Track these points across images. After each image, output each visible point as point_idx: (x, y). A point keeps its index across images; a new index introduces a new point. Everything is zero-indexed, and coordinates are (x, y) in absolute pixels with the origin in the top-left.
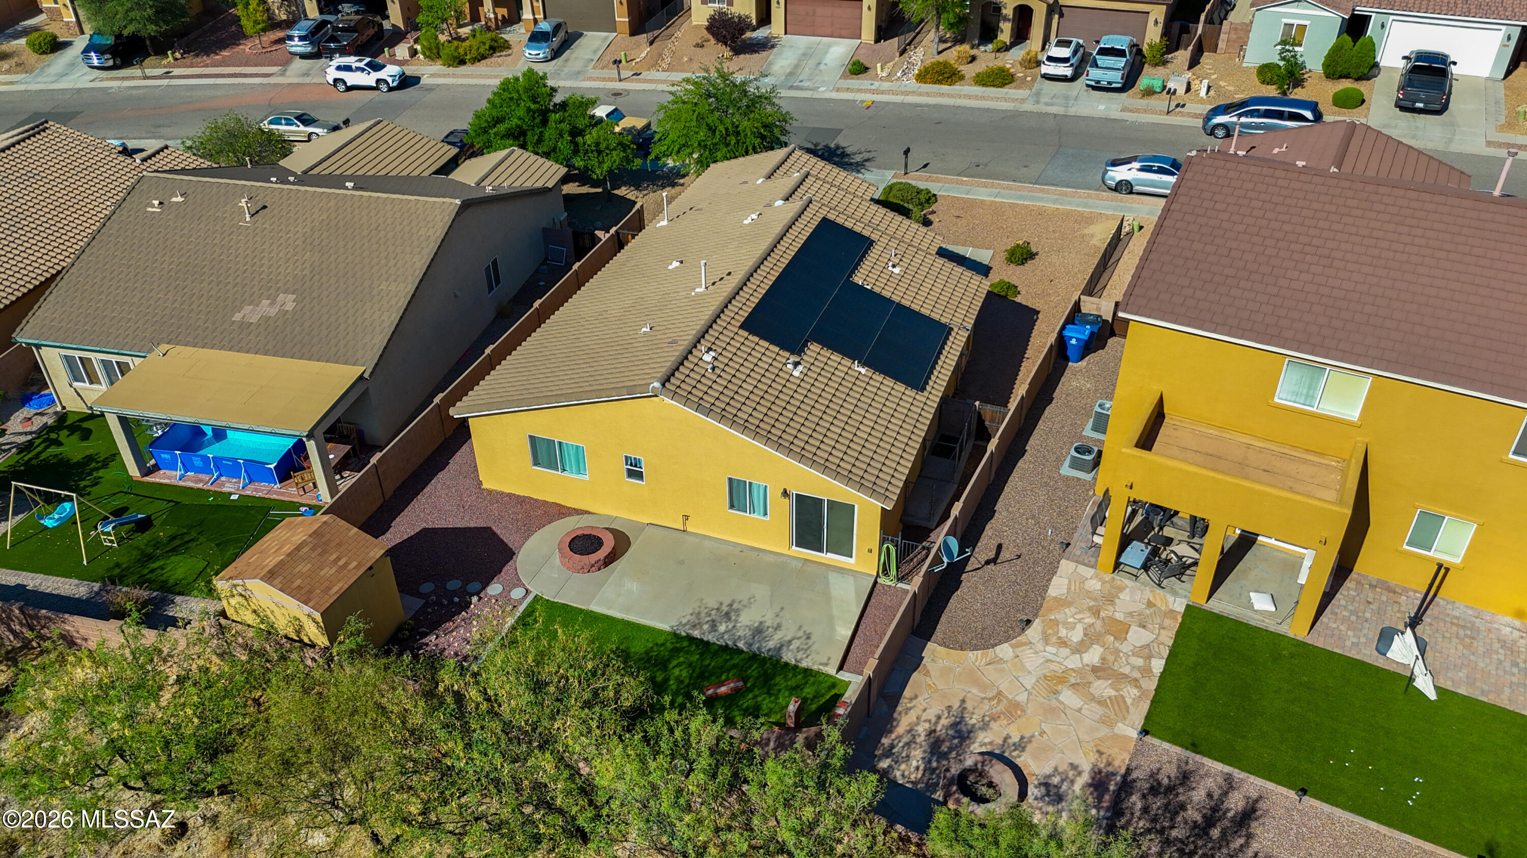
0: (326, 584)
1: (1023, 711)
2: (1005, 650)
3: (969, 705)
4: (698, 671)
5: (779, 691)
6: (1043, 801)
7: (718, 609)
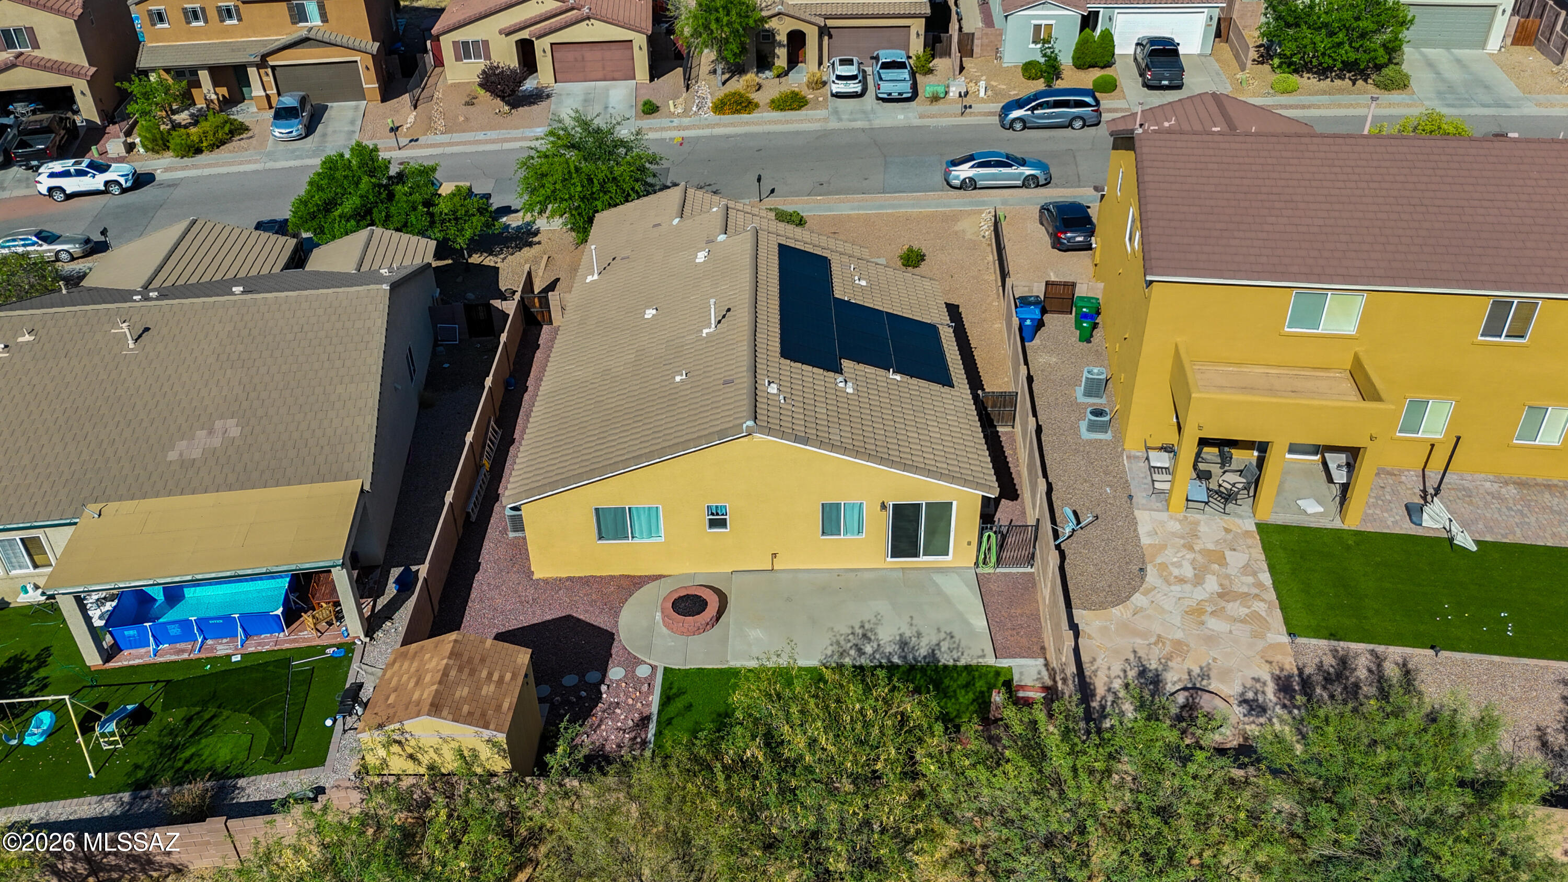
0: (494, 702)
1: (1188, 646)
2: (1138, 599)
3: (1141, 653)
5: (955, 691)
6: (1252, 715)
7: (853, 633)
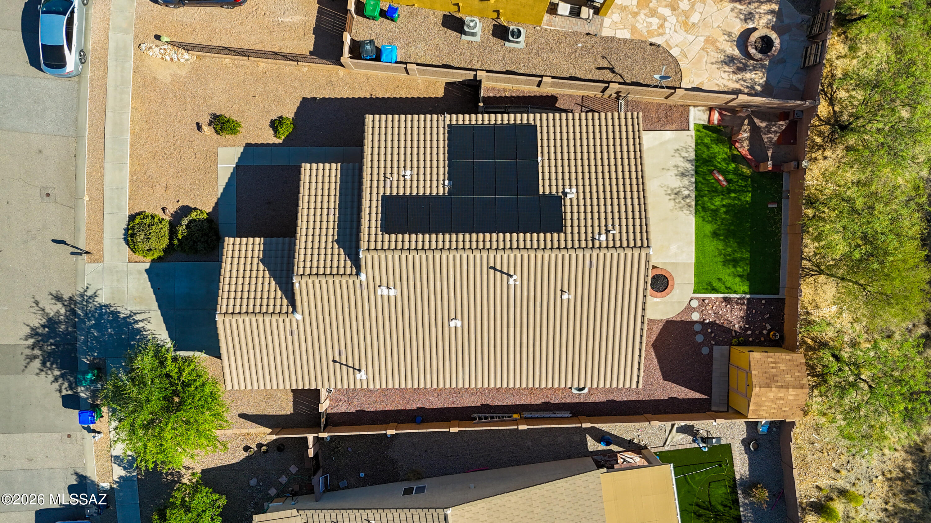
1: (709, 37)
2: (675, 52)
3: (714, 60)
4: (713, 194)
5: (711, 153)
6: (753, 20)
7: (674, 200)
